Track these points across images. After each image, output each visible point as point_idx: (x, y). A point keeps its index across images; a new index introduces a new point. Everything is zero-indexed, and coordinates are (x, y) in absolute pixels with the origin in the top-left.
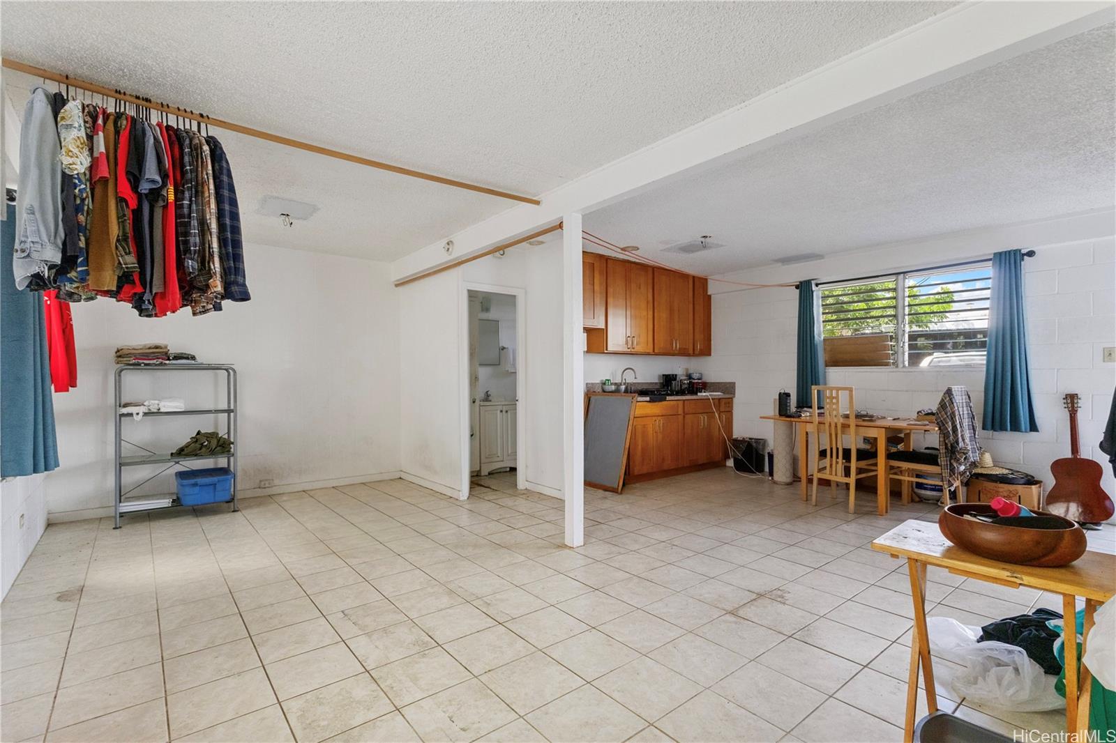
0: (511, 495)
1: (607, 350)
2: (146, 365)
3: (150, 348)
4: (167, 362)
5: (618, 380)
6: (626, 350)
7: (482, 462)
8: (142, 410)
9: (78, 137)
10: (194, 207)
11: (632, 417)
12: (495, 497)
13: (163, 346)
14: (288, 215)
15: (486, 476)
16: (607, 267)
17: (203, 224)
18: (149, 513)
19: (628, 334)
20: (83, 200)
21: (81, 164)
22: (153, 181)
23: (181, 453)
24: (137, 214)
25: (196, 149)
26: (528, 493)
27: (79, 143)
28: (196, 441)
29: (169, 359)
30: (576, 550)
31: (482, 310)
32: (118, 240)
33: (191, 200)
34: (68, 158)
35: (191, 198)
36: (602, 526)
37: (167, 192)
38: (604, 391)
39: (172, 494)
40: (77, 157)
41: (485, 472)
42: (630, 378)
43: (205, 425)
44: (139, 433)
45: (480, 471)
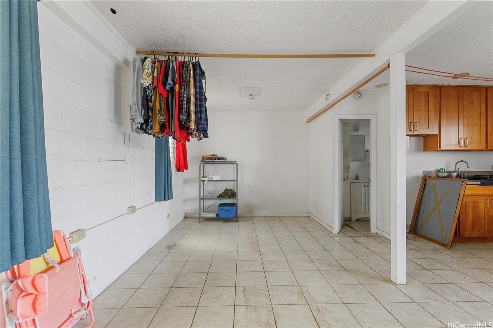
0: (365, 236)
1: (440, 148)
2: (209, 162)
3: (211, 156)
4: (215, 161)
5: (452, 169)
6: (458, 148)
7: (352, 213)
8: (207, 179)
9: (148, 72)
10: (185, 92)
11: (462, 196)
12: (354, 235)
13: (215, 154)
14: (252, 95)
15: (355, 221)
16: (440, 93)
17: (189, 99)
18: (212, 218)
19: (461, 137)
20: (151, 97)
21: (147, 82)
22: (170, 84)
23: (220, 196)
24: (167, 99)
25: (187, 67)
26: (376, 236)
27: (148, 74)
28: (225, 192)
29: (216, 160)
30: (397, 286)
31: (354, 131)
32: (159, 111)
33: (184, 90)
34: (143, 81)
35: (184, 88)
36: (427, 272)
37: (176, 87)
38: (438, 177)
39: (216, 211)
40: (146, 80)
41: (354, 219)
42: (463, 168)
43: (229, 186)
44: (210, 188)
45: (350, 218)
